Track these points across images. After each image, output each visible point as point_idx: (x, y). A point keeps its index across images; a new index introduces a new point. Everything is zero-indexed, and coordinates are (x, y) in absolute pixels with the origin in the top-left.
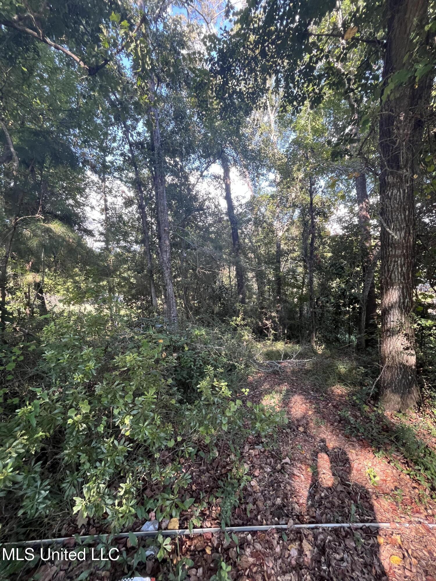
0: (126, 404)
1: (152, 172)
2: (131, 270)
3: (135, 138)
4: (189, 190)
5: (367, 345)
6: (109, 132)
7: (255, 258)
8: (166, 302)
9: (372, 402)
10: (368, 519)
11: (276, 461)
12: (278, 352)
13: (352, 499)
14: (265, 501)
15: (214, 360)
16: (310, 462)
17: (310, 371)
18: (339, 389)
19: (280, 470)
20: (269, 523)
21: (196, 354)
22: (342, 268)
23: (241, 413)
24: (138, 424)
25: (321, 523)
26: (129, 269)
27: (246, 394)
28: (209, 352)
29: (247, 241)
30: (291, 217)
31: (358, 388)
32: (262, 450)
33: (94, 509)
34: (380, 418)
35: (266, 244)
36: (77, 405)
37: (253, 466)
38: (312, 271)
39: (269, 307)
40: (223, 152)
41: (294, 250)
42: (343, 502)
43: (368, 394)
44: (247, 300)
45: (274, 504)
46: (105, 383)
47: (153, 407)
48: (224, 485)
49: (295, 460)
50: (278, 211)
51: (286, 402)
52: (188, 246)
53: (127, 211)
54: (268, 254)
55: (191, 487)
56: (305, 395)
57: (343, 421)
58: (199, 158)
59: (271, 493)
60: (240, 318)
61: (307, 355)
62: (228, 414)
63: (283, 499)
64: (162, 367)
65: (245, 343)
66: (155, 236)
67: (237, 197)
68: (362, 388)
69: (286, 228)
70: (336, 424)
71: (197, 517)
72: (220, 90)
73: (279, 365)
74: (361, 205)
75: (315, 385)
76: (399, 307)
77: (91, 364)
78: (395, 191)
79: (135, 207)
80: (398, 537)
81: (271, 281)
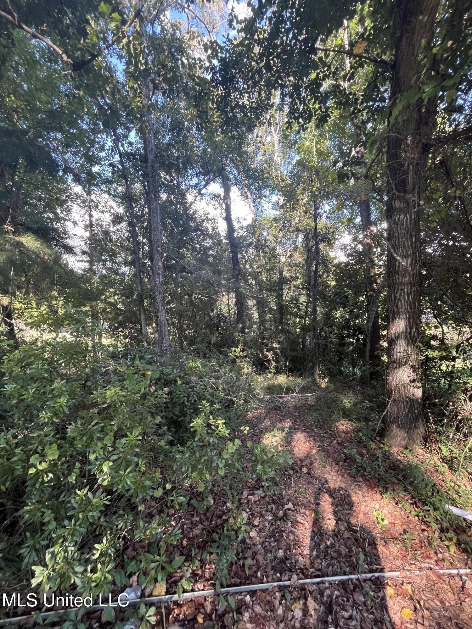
0: (104, 448)
1: (144, 186)
2: (117, 295)
3: (127, 148)
4: (186, 209)
5: (372, 379)
6: (97, 139)
7: (256, 285)
8: (157, 331)
9: (378, 438)
10: (377, 569)
11: (278, 507)
12: (280, 385)
13: (360, 547)
14: (266, 554)
15: (210, 395)
16: (314, 507)
17: (313, 406)
18: (343, 425)
19: (282, 518)
20: (270, 580)
21: (190, 388)
22: (347, 297)
23: (239, 454)
24: (117, 472)
25: (328, 576)
26: (116, 294)
27: (246, 432)
28: (205, 386)
29: (247, 266)
30: (294, 243)
31: (363, 423)
32: (262, 495)
33: (59, 580)
34: (387, 456)
35: (268, 271)
36: (43, 450)
37: (252, 514)
38: (316, 300)
39: (270, 337)
40: (223, 169)
41: (297, 278)
42: (350, 551)
43: (374, 430)
44: (247, 330)
45: (275, 557)
46: (79, 422)
47: (137, 450)
48: (220, 538)
49: (298, 505)
50: (281, 235)
51: (288, 441)
52: (184, 269)
53: (115, 228)
54: (270, 281)
55: (182, 542)
56: (308, 432)
57: (349, 460)
58: (197, 175)
59: (272, 544)
60: (239, 349)
61: (309, 388)
62: (226, 456)
63: (285, 552)
64: (150, 403)
65: (244, 377)
66: (147, 257)
67: (238, 218)
68: (367, 424)
69: (289, 254)
70: (341, 463)
71: (188, 580)
72: (221, 102)
73: (281, 400)
74: (365, 233)
75: (319, 421)
76: (406, 337)
77: (63, 400)
78: (402, 217)
79: (124, 224)
80: (409, 587)
81: (273, 310)
